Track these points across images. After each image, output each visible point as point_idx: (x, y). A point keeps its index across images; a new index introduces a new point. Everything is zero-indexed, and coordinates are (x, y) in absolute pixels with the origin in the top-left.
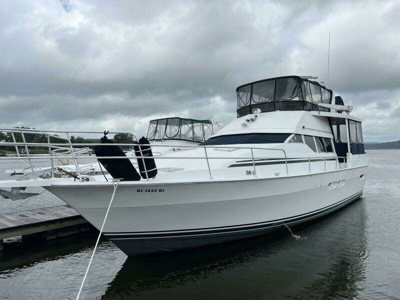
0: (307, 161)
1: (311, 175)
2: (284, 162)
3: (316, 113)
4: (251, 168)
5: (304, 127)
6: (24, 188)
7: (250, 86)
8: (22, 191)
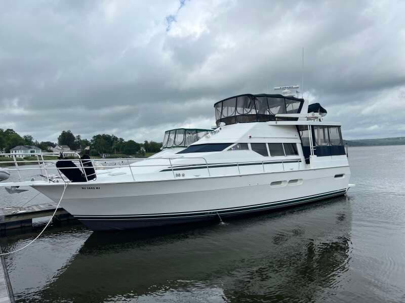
0: (236, 165)
1: (241, 176)
2: (206, 167)
3: (273, 123)
4: (181, 172)
5: (250, 137)
6: (18, 187)
7: (221, 103)
8: (17, 189)
